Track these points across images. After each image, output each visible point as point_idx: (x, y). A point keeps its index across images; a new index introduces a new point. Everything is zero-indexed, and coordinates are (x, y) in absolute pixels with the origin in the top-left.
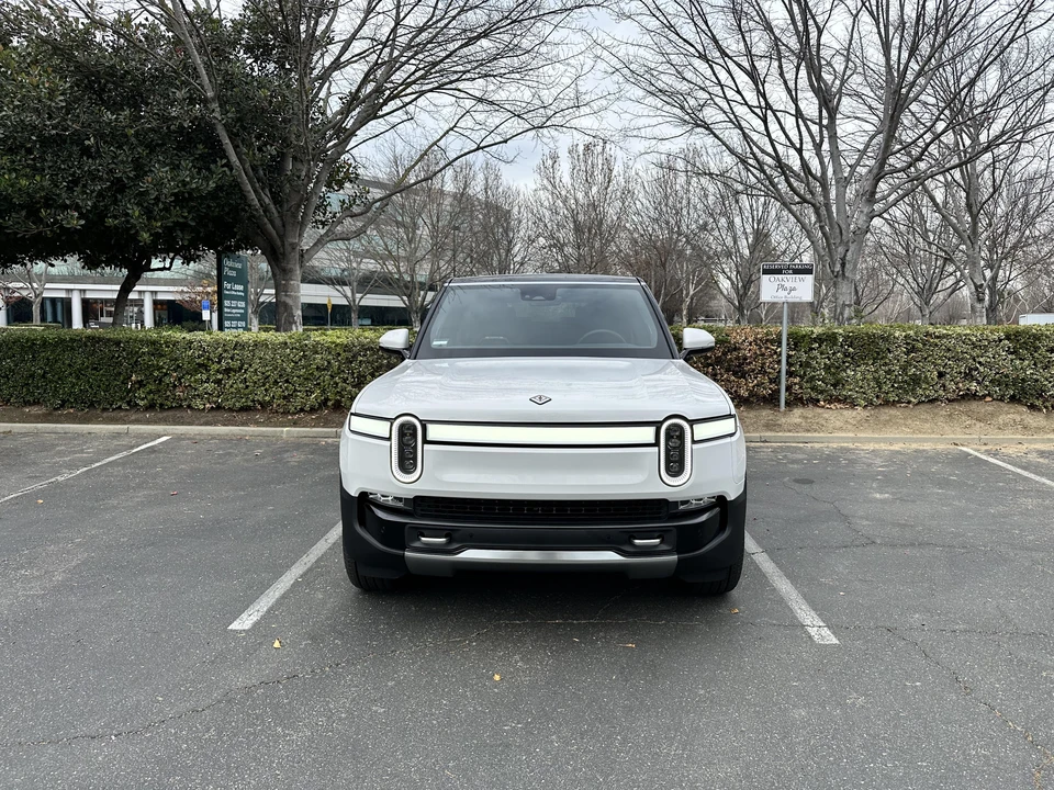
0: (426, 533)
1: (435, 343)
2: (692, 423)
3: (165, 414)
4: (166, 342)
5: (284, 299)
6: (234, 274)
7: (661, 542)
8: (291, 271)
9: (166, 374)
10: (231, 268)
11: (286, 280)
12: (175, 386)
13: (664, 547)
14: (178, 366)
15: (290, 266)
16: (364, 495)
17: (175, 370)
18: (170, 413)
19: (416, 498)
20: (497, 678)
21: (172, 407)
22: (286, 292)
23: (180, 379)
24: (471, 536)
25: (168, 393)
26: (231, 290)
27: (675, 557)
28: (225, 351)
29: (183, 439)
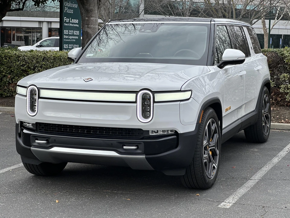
0: (38, 138)
1: (88, 55)
2: (154, 93)
3: (3, 100)
4: (5, 56)
5: (86, 29)
6: (71, 12)
7: (138, 148)
8: (91, 11)
9: (5, 76)
10: (69, 8)
11: (88, 17)
12: (9, 83)
13: (139, 151)
14: (12, 71)
15: (91, 8)
16: (22, 123)
17: (10, 74)
18: (6, 100)
19: (36, 123)
20: (57, 201)
21: (7, 96)
22: (88, 25)
23: (12, 79)
24: (55, 140)
25: (6, 88)
26: (69, 23)
27: (144, 156)
28: (37, 62)
29: (8, 114)
